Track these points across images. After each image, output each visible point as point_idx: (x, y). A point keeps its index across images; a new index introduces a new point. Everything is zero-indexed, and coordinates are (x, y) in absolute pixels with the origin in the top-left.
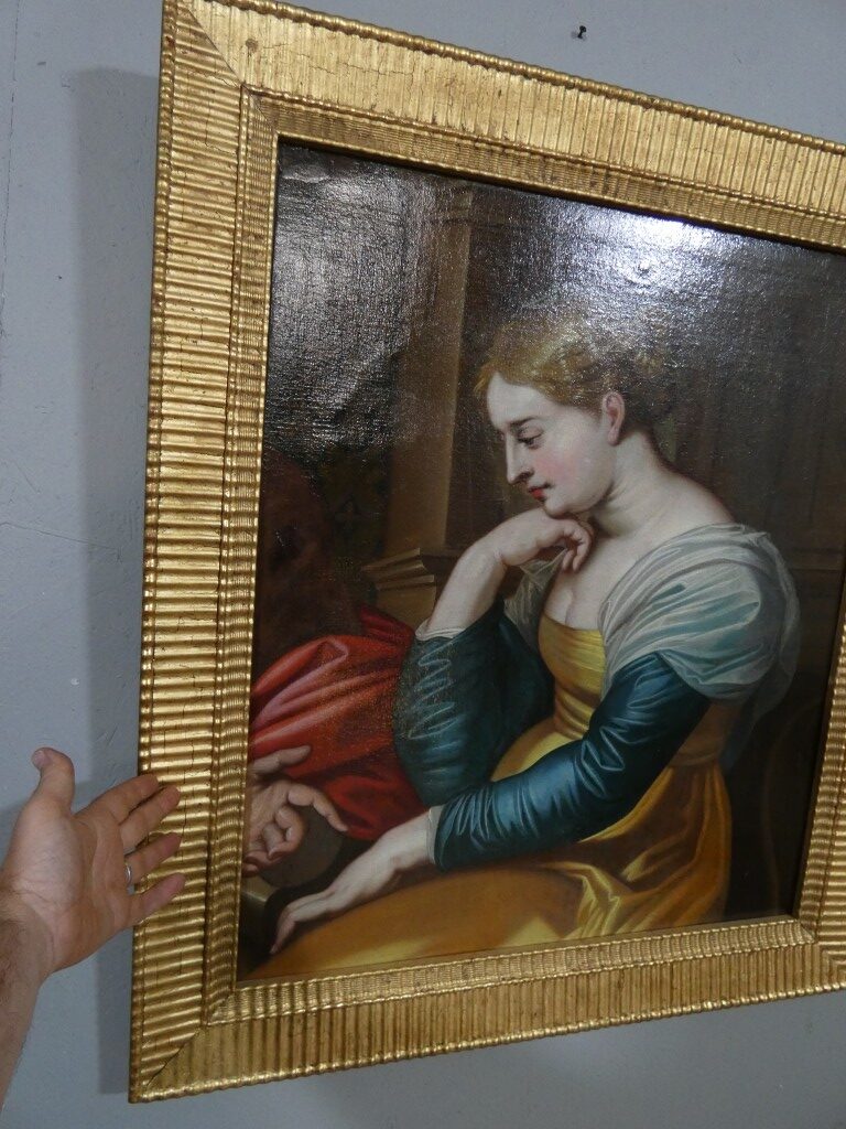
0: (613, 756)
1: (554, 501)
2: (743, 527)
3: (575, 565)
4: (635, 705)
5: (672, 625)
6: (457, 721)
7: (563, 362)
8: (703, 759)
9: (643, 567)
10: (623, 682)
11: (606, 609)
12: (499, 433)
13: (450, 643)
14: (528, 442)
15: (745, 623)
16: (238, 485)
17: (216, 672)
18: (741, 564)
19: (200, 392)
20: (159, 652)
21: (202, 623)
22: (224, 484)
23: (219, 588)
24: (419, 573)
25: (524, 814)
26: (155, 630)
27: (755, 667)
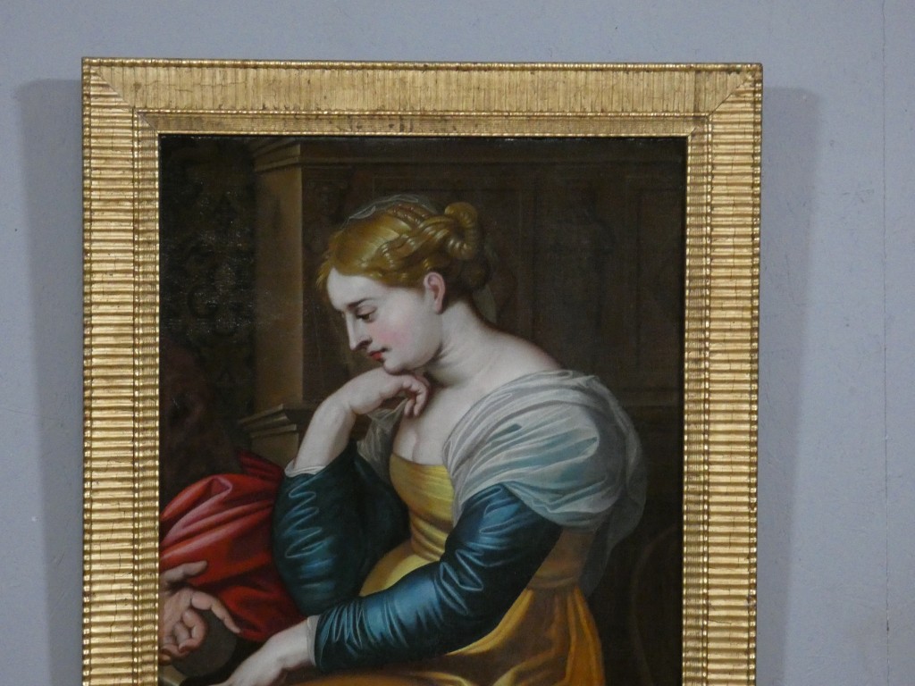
0: (471, 577)
1: (392, 361)
2: (571, 372)
3: (416, 411)
4: (487, 531)
5: (514, 459)
6: (325, 543)
7: (387, 255)
8: (562, 582)
9: (479, 410)
10: (473, 510)
11: (449, 446)
12: (340, 313)
13: (314, 478)
14: (365, 317)
15: (585, 457)
16: (144, 367)
17: (134, 500)
18: (573, 404)
19: (116, 307)
20: (95, 485)
21: (123, 464)
22: (134, 367)
23: (134, 439)
24: (283, 424)
25: (392, 626)
26: (91, 470)
27: (603, 497)
